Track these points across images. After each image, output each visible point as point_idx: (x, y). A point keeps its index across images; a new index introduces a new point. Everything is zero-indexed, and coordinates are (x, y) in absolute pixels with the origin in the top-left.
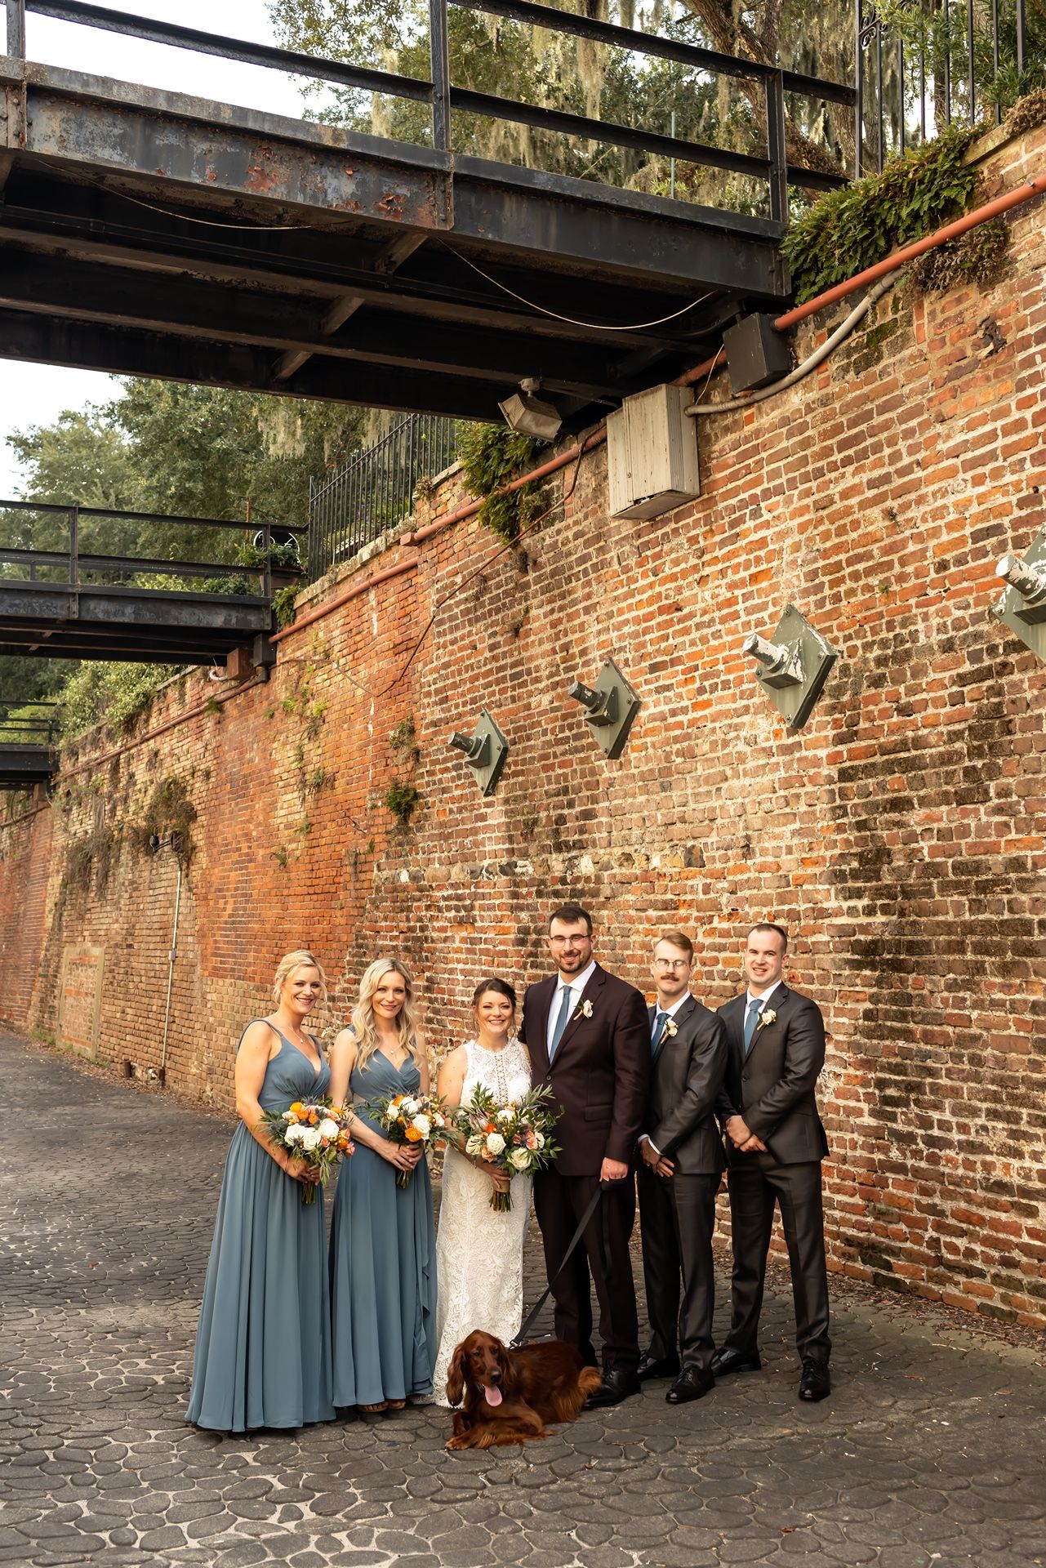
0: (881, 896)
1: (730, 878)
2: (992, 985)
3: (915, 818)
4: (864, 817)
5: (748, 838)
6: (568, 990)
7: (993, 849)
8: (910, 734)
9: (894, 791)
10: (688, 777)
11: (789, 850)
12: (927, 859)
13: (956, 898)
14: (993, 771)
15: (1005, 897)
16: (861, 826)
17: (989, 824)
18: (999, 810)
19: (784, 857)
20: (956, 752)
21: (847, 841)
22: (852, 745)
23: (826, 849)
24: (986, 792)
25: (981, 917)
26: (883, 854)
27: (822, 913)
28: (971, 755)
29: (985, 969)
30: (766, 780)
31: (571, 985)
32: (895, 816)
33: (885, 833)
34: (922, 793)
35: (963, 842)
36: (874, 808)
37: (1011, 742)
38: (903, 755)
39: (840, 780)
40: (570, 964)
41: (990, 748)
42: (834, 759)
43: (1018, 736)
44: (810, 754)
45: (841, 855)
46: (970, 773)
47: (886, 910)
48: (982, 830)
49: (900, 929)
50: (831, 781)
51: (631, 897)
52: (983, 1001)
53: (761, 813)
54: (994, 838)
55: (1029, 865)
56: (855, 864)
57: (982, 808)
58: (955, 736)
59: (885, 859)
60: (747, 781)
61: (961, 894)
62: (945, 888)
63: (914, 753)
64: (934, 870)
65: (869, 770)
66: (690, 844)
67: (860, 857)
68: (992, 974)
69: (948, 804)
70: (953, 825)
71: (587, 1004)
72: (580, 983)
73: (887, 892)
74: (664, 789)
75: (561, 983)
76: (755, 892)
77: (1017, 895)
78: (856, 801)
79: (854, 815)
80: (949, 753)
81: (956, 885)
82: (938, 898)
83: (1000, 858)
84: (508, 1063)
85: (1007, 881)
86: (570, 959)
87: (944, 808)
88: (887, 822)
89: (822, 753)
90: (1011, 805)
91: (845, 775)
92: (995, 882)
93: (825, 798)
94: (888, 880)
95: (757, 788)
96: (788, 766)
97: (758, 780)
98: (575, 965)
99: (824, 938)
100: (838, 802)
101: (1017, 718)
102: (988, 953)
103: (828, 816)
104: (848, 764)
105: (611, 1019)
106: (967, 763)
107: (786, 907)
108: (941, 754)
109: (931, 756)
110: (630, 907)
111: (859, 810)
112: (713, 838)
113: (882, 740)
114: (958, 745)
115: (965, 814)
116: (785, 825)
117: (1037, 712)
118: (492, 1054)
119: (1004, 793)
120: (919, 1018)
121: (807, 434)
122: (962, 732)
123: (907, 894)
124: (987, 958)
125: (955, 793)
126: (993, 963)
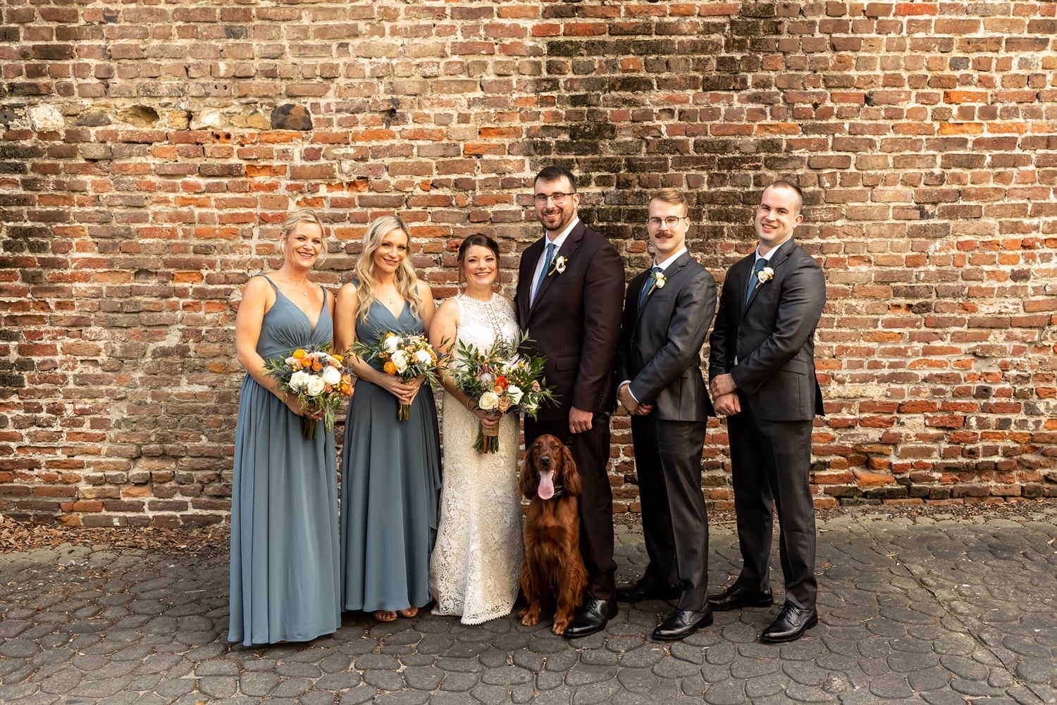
0: (598, 169)
1: (359, 144)
2: (729, 246)
3: (652, 99)
4: (582, 92)
5: (396, 102)
7: (746, 131)
8: (656, 19)
9: (625, 71)
10: (283, 25)
11: (464, 119)
12: (666, 137)
13: (693, 172)
14: (751, 65)
15: (752, 173)
16: (575, 101)
17: (741, 110)
18: (755, 99)
19: (454, 125)
20: (712, 42)
21: (556, 115)
22: (572, 21)
23: (523, 120)
24: (744, 81)
25: (723, 189)
26: (605, 130)
27: (510, 184)
28: (728, 47)
29: (723, 233)
30: (433, 41)
32: (627, 95)
33: (609, 110)
34: (664, 76)
35: (709, 123)
36: (600, 84)
37: (777, 41)
38: (640, 38)
39: (550, 53)
41: (754, 43)
42: (539, 32)
43: (785, 37)
44: (507, 22)
45: (545, 128)
46: (722, 62)
47: (602, 181)
48: (732, 115)
49: (623, 200)
50: (536, 52)
51: (152, 161)
52: (716, 260)
53: (417, 77)
54: (744, 122)
55: (784, 147)
56: (565, 137)
57: (736, 96)
58: (719, 28)
59: (608, 134)
60: (398, 41)
61: (703, 169)
62: (682, 163)
63: (655, 37)
64: (676, 147)
65: (592, 48)
66: (282, 102)
67: (574, 132)
68: (730, 236)
69: (696, 88)
70: (698, 108)
73: (612, 166)
74: (231, 33)
76: (402, 159)
77: (764, 171)
78: (570, 75)
79: (568, 90)
80: (703, 42)
81: (697, 161)
82: (671, 171)
83: (751, 139)
85: (758, 159)
87: (690, 92)
88: (614, 100)
89: (528, 24)
90: (770, 95)
91: (555, 49)
92: (744, 160)
93: (528, 69)
94: (610, 153)
95: (414, 50)
96: (466, 31)
97: (416, 41)
99: (515, 207)
100: (545, 75)
101: (787, 23)
102: (728, 220)
103: (529, 88)
104: (562, 39)
106: (723, 54)
107: (454, 177)
108: (693, 42)
109: (681, 43)
110: (149, 172)
111: (576, 85)
112: (331, 99)
113: (617, 20)
114: (714, 37)
115: (717, 99)
116: (461, 92)
117: (810, 18)
119: (765, 84)
122: (724, 25)
123: (631, 167)
124: (726, 224)
125: (706, 79)
126: (733, 227)
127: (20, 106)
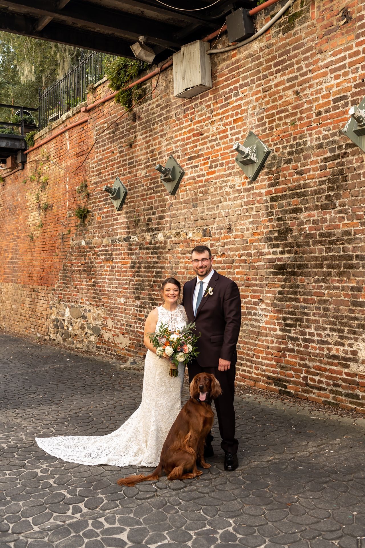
0: (287, 247)
1: (222, 241)
2: (335, 280)
3: (303, 216)
4: (281, 216)
5: (230, 225)
6: (202, 283)
7: (337, 227)
8: (302, 182)
9: (294, 205)
10: (204, 202)
11: (248, 229)
12: (308, 232)
13: (320, 247)
14: (338, 196)
15: (341, 246)
16: (279, 219)
17: (335, 218)
18: (340, 212)
19: (245, 232)
20: (322, 189)
21: (273, 225)
22: (276, 187)
23: (264, 229)
24: (335, 204)
25: (330, 254)
26: (288, 230)
27: (262, 254)
28: (328, 190)
29: (331, 274)
30: (238, 202)
31: (203, 281)
32: (294, 215)
33: (290, 222)
34: (306, 206)
35: (324, 225)
36: (286, 212)
37: (346, 184)
38: (298, 191)
39: (271, 201)
40: (202, 272)
41: (337, 187)
42: (268, 193)
43: (350, 182)
44: (258, 191)
45: (270, 231)
46: (327, 197)
47: (289, 252)
48: (332, 220)
49: (295, 259)
50: (266, 202)
51: (179, 249)
52: (330, 286)
53: (236, 215)
54: (337, 223)
55: (353, 233)
56: (276, 234)
57: (333, 211)
58: (323, 182)
59: (289, 232)
60: (230, 203)
61: (322, 245)
62: (315, 243)
63: (303, 190)
64: (311, 236)
65: (284, 197)
66: (205, 228)
67: (279, 232)
68: (334, 276)
69: (318, 210)
70: (319, 218)
71: (210, 289)
72: (207, 280)
73: (291, 245)
74: (194, 206)
75: (198, 280)
76: (233, 246)
77: (346, 245)
78: (277, 209)
79: (276, 215)
80: (319, 189)
81: (320, 242)
82: (312, 247)
83: (340, 231)
84: (177, 316)
85: (342, 240)
86: (202, 270)
87: (316, 212)
88: (291, 218)
89: (263, 191)
90: (345, 210)
91: (272, 199)
92: (337, 240)
93: (264, 209)
94: (290, 240)
95: (234, 205)
96: (248, 197)
97: (235, 202)
98: (204, 273)
99: (263, 263)
100: (270, 210)
101: (350, 175)
102: (333, 268)
103: (265, 216)
104: (274, 195)
105: (222, 296)
106: (327, 193)
107: (246, 252)
108: (315, 190)
109: (311, 191)
110: (179, 253)
111: (279, 213)
112: (215, 225)
113: (290, 185)
114: (323, 186)
115: (325, 214)
116: (246, 220)
117: (359, 172)
118: (169, 312)
119: (342, 205)
120: (302, 293)
121: (260, 60)
122: (325, 181)
123: (298, 246)
124: (332, 270)
125: (321, 205)
126: (335, 272)
127: (156, 234)
